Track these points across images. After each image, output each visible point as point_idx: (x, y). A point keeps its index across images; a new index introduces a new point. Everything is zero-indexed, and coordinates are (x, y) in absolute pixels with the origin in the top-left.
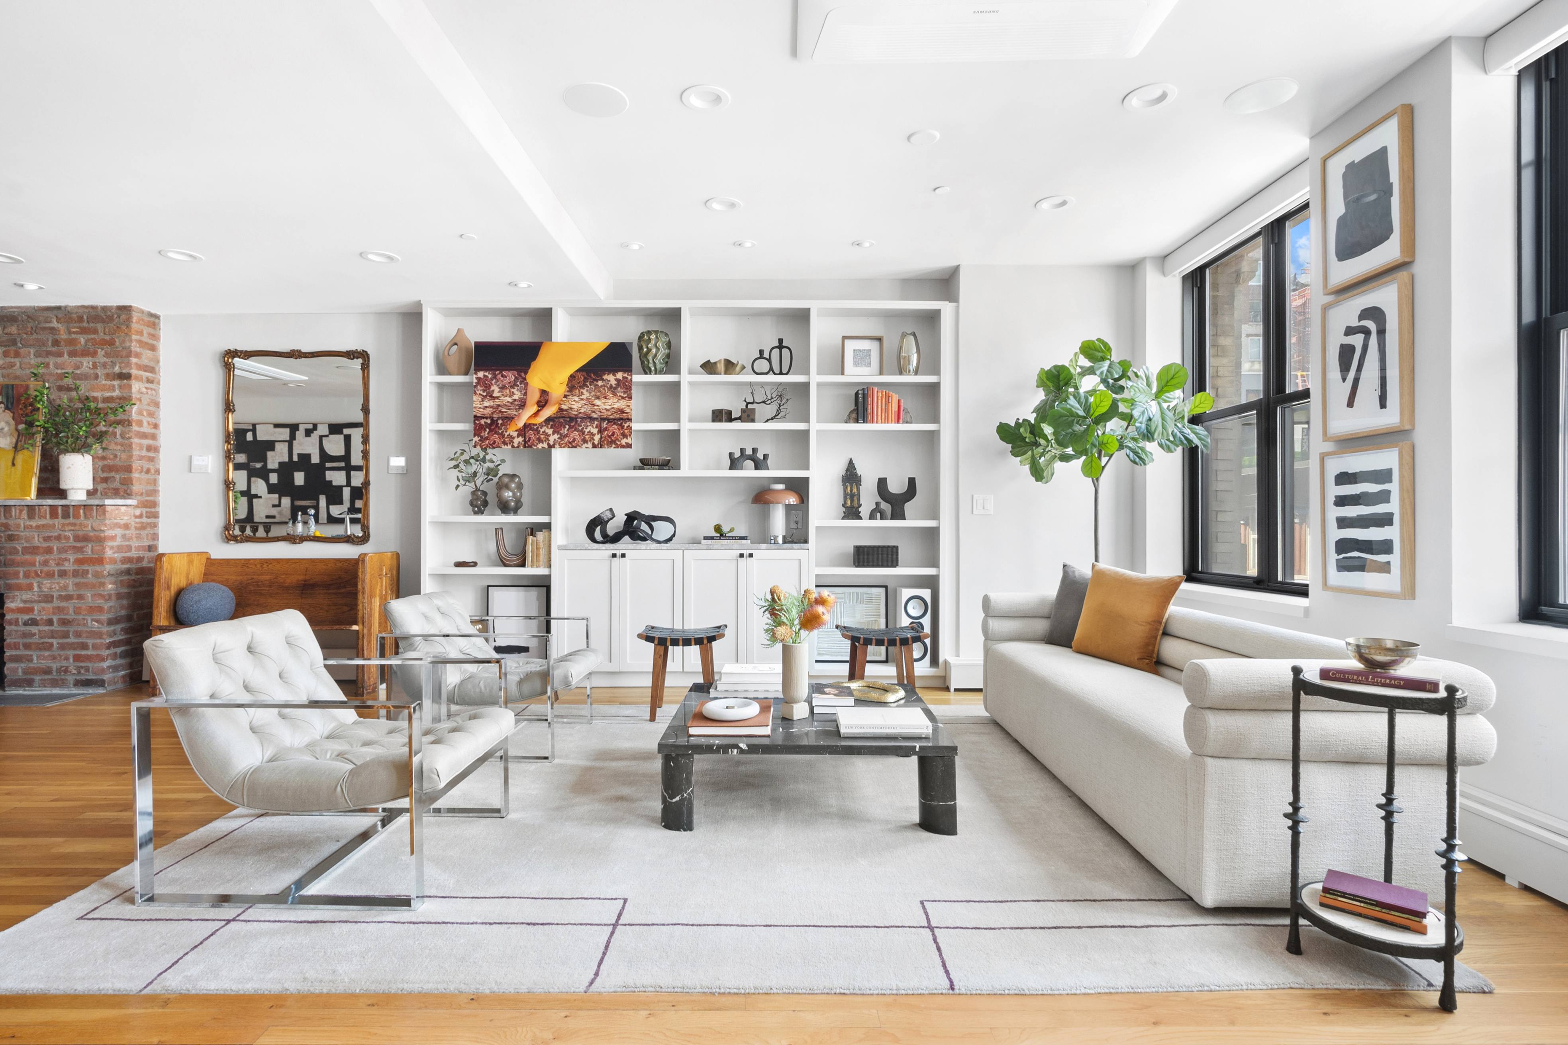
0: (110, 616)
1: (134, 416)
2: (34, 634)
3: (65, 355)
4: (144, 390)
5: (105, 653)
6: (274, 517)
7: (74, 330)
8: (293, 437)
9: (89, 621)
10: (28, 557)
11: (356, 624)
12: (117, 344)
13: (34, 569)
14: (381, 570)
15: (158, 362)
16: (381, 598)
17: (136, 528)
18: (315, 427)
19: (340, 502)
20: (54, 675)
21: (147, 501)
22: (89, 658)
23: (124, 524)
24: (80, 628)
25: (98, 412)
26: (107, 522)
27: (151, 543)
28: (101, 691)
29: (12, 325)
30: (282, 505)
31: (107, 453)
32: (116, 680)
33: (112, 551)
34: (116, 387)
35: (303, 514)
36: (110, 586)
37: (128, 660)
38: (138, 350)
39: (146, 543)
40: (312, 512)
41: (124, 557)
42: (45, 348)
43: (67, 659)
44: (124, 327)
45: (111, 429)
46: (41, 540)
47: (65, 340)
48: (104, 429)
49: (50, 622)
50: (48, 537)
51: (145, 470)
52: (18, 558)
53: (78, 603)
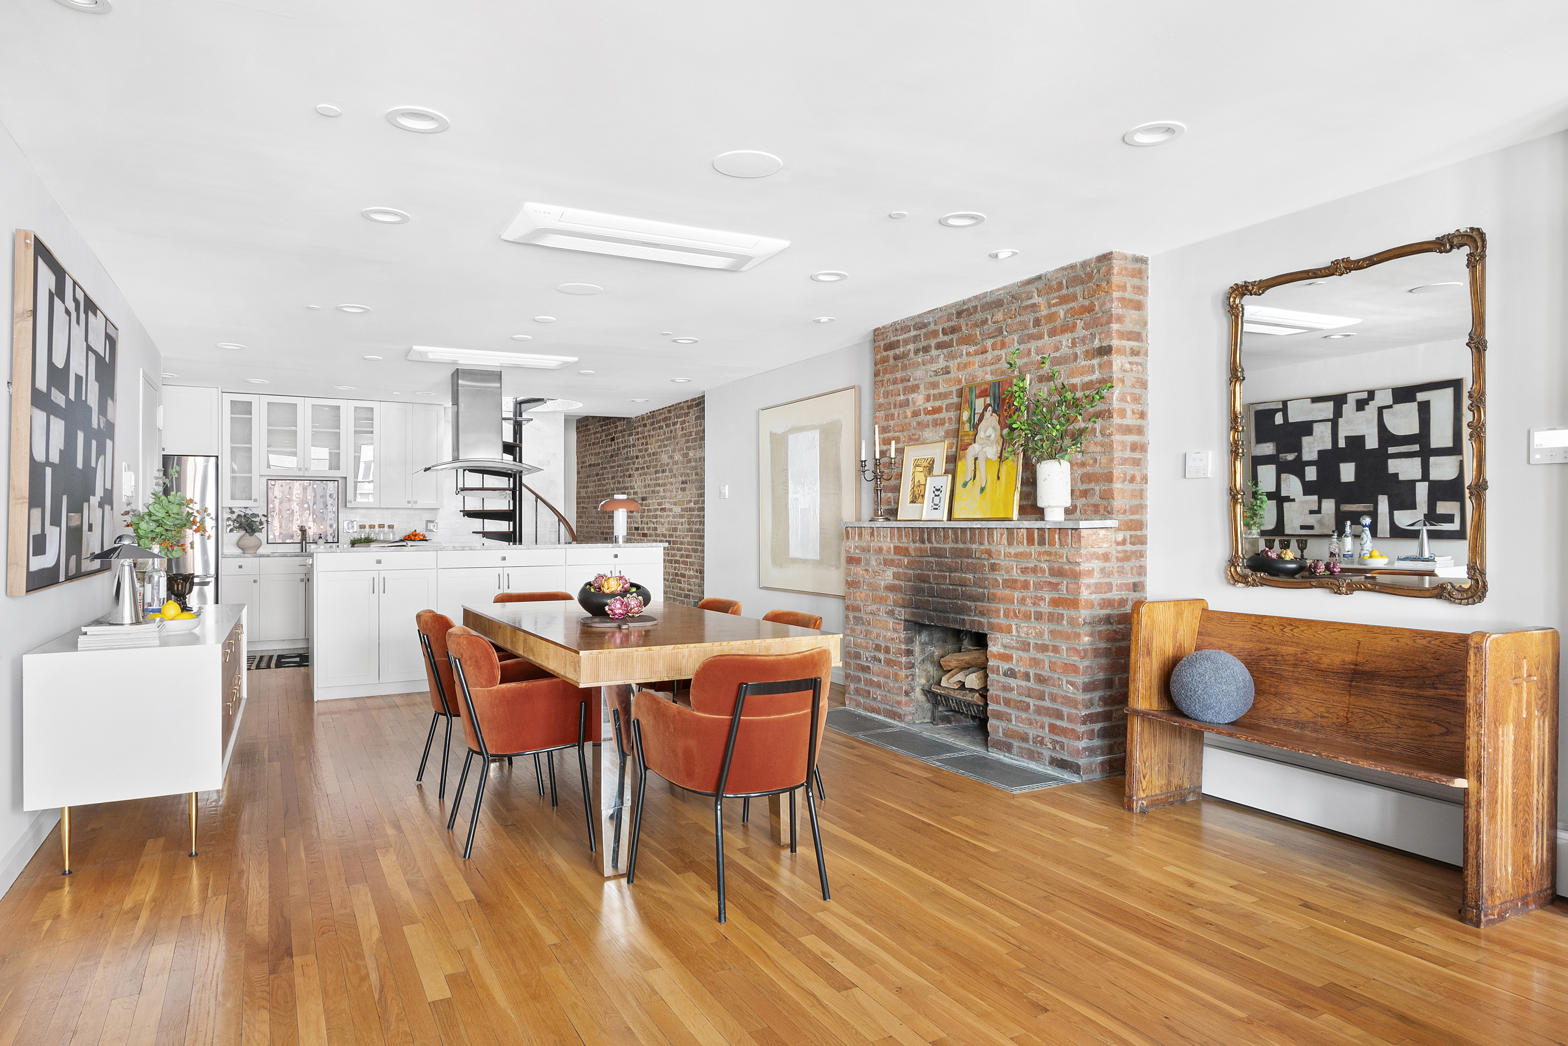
0: (1087, 680)
1: (1116, 404)
2: (1012, 689)
3: (1046, 336)
4: (1128, 366)
5: (1081, 729)
6: (1311, 527)
7: (1054, 302)
8: (1338, 413)
9: (1064, 683)
10: (1007, 592)
11: (1462, 775)
12: (1097, 308)
13: (1013, 607)
14: (1519, 667)
15: (1146, 324)
16: (1517, 726)
17: (1118, 559)
18: (1371, 394)
19: (1412, 506)
20: (1030, 745)
21: (1131, 520)
22: (1064, 732)
23: (1103, 554)
24: (1055, 690)
25: (1076, 404)
26: (1083, 551)
27: (1137, 580)
28: (1075, 779)
29: (999, 311)
30: (1322, 512)
31: (1088, 459)
32: (1093, 766)
33: (1088, 591)
34: (1096, 367)
35: (1352, 524)
36: (1086, 639)
37: (1106, 742)
38: (1120, 311)
39: (1131, 580)
40: (1367, 521)
41: (1103, 599)
42: (1026, 332)
43: (1042, 727)
44: (1104, 284)
45: (1090, 425)
46: (1019, 571)
47: (1045, 317)
48: (1083, 425)
49: (1027, 676)
50: (1025, 568)
51: (1128, 478)
52: (1000, 592)
53: (1053, 657)
